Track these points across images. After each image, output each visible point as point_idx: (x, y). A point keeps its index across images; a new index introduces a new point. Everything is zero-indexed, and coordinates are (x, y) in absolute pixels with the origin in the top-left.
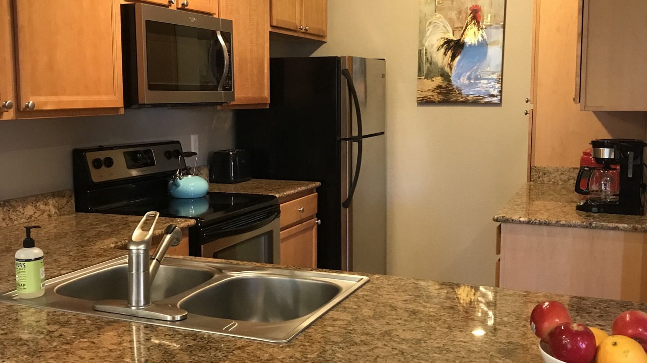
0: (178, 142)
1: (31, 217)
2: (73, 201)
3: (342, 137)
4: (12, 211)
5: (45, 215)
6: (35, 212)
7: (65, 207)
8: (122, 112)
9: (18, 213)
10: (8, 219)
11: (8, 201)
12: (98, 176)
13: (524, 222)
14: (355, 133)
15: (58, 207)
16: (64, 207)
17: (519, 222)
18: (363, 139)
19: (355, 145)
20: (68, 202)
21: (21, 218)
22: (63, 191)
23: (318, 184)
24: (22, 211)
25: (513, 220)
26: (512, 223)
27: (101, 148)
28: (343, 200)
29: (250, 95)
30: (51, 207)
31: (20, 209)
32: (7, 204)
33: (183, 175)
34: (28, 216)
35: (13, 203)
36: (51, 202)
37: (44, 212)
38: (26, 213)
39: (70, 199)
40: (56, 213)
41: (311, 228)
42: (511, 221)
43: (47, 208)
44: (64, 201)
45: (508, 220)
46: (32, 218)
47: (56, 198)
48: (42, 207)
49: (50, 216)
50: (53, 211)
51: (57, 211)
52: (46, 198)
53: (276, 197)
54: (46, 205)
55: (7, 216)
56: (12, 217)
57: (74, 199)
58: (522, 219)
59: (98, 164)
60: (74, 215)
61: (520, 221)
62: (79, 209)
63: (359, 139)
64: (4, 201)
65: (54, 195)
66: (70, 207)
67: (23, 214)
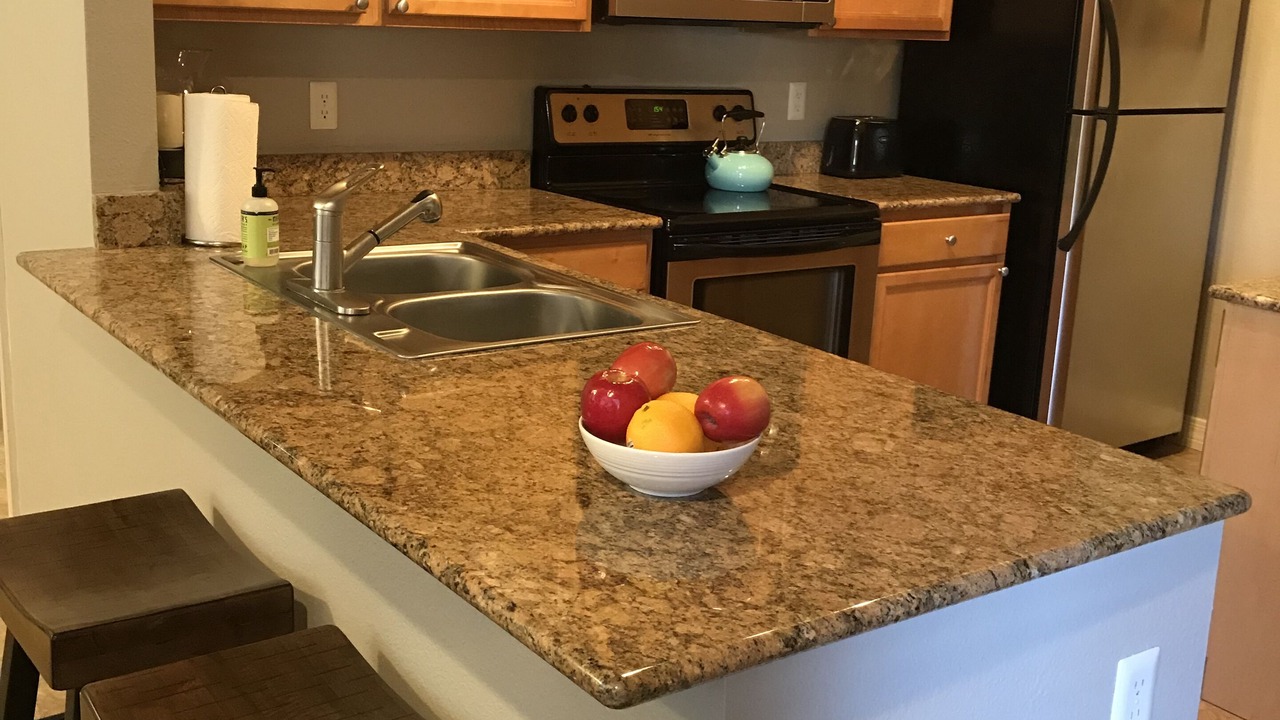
0: (748, 93)
1: (448, 183)
2: (527, 169)
3: (1076, 107)
4: (416, 170)
5: (474, 184)
6: (456, 177)
7: (512, 177)
8: (587, 27)
9: (426, 174)
10: (407, 180)
11: (410, 154)
12: (565, 133)
13: (1263, 305)
14: (1104, 102)
15: (498, 174)
16: (509, 177)
17: (1253, 304)
18: (1120, 117)
19: (1102, 125)
20: (518, 170)
21: (430, 183)
22: (508, 152)
23: (1014, 196)
24: (433, 172)
25: (1242, 299)
26: (1243, 304)
27: (586, 90)
28: (1061, 235)
29: (895, 13)
30: (486, 172)
31: (431, 167)
32: (407, 157)
33: (728, 151)
34: (444, 182)
35: (420, 159)
36: (485, 165)
37: (471, 179)
38: (439, 175)
39: (522, 165)
40: (494, 183)
41: (986, 280)
42: (1239, 299)
43: (478, 174)
44: (511, 166)
45: (1233, 297)
46: (451, 186)
47: (496, 162)
48: (469, 170)
49: (482, 186)
50: (489, 179)
51: (496, 181)
52: (477, 157)
53: (877, 206)
54: (476, 168)
55: (406, 176)
56: (416, 178)
57: (529, 166)
58: (1260, 299)
59: (569, 114)
60: (529, 191)
61: (1256, 302)
62: (535, 184)
63: (1112, 114)
64: (403, 154)
65: (491, 156)
66: (520, 178)
67: (435, 177)
